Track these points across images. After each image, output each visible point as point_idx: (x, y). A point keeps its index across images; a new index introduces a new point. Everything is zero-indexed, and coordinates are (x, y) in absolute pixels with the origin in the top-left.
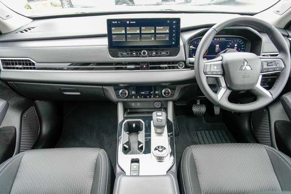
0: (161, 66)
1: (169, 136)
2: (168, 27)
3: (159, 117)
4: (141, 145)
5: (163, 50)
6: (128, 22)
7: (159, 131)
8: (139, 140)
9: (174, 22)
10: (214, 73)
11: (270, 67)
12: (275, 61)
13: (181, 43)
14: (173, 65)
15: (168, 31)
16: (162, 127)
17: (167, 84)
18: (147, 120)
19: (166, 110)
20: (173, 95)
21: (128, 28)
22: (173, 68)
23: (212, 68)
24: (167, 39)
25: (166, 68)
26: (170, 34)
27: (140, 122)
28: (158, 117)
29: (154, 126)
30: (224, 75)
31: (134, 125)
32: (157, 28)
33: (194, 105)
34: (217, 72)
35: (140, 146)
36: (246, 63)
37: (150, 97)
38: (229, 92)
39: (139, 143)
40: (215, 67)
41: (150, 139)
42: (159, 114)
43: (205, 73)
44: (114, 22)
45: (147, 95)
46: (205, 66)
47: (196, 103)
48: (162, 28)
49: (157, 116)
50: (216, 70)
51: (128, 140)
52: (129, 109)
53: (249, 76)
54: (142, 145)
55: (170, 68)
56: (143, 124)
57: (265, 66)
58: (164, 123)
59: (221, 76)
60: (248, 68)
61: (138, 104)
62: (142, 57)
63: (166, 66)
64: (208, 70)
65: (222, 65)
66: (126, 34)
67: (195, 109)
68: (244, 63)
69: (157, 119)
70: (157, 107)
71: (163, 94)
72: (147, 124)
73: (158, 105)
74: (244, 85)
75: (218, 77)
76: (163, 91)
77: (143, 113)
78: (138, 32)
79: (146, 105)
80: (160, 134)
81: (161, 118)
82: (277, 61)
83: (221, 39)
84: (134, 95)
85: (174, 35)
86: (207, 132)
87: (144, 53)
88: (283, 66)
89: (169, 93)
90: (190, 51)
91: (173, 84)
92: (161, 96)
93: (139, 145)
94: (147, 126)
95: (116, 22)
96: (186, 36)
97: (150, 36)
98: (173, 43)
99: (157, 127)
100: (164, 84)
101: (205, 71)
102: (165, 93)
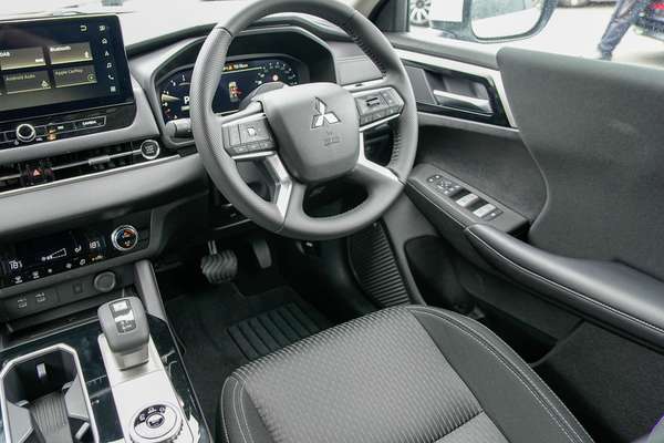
0: (91, 161)
1: (165, 365)
2: (87, 44)
3: (122, 316)
4: (84, 427)
5: (85, 115)
7: (131, 360)
8: (73, 413)
9: (102, 28)
10: (254, 147)
11: (375, 109)
12: (380, 93)
13: (137, 89)
14: (125, 154)
15: (87, 57)
16: (136, 346)
17: (122, 213)
18: (85, 340)
19: (134, 289)
20: (144, 241)
22: (128, 161)
23: (244, 133)
24: (92, 80)
25: (106, 166)
26: (97, 64)
27: (59, 353)
28: (119, 319)
29: (115, 350)
30: (277, 147)
31: (41, 370)
32: (52, 49)
33: (203, 260)
34: (259, 142)
35: (80, 434)
36: (322, 107)
37: (76, 265)
38: (300, 191)
39: (75, 423)
40: (252, 131)
41: (110, 395)
42: (120, 305)
43: (230, 153)
45: (66, 260)
46: (225, 133)
47: (207, 253)
48: (68, 48)
49: (115, 314)
50: (254, 139)
51: (29, 430)
52: (11, 323)
53: (337, 138)
54: (86, 426)
55: (117, 163)
56: (71, 356)
57: (365, 110)
58: (143, 330)
59: (270, 153)
60: (331, 118)
61: (41, 298)
62: (22, 144)
63: (107, 158)
64: (235, 141)
65: (267, 123)
67: (209, 269)
68: (317, 108)
69: (118, 324)
70: (103, 289)
71: (116, 245)
72: (87, 352)
73: (106, 282)
74: (333, 165)
75: (264, 157)
76: (114, 237)
77: (65, 320)
79: (67, 294)
80: (137, 369)
81: (129, 317)
82: (385, 92)
83: (236, 66)
84: (16, 273)
85: (109, 65)
86: (254, 322)
87: (25, 132)
88: (402, 103)
89: (132, 237)
90: (163, 109)
91: (138, 209)
92: (110, 252)
93: (74, 433)
94: (89, 359)
96: (146, 68)
97: (32, 76)
98: (113, 89)
99: (120, 350)
100: (110, 215)
101: (228, 146)
102: (121, 241)
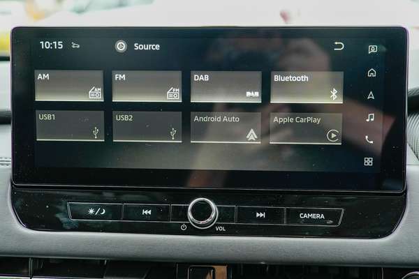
2: (339, 76)
6: (121, 46)
9: (373, 49)
21: (119, 76)
24: (333, 139)
32: (277, 78)
44: (46, 45)
62: (192, 231)
66: (108, 107)
78: (173, 95)
87: (201, 211)
95: (60, 45)
97: (234, 119)
